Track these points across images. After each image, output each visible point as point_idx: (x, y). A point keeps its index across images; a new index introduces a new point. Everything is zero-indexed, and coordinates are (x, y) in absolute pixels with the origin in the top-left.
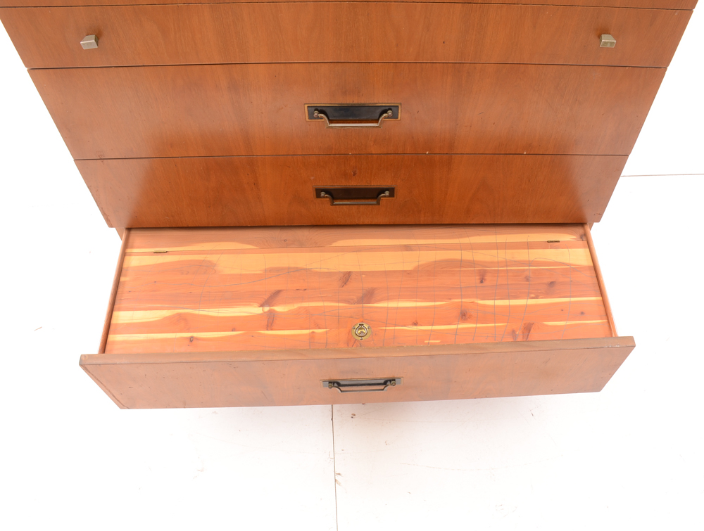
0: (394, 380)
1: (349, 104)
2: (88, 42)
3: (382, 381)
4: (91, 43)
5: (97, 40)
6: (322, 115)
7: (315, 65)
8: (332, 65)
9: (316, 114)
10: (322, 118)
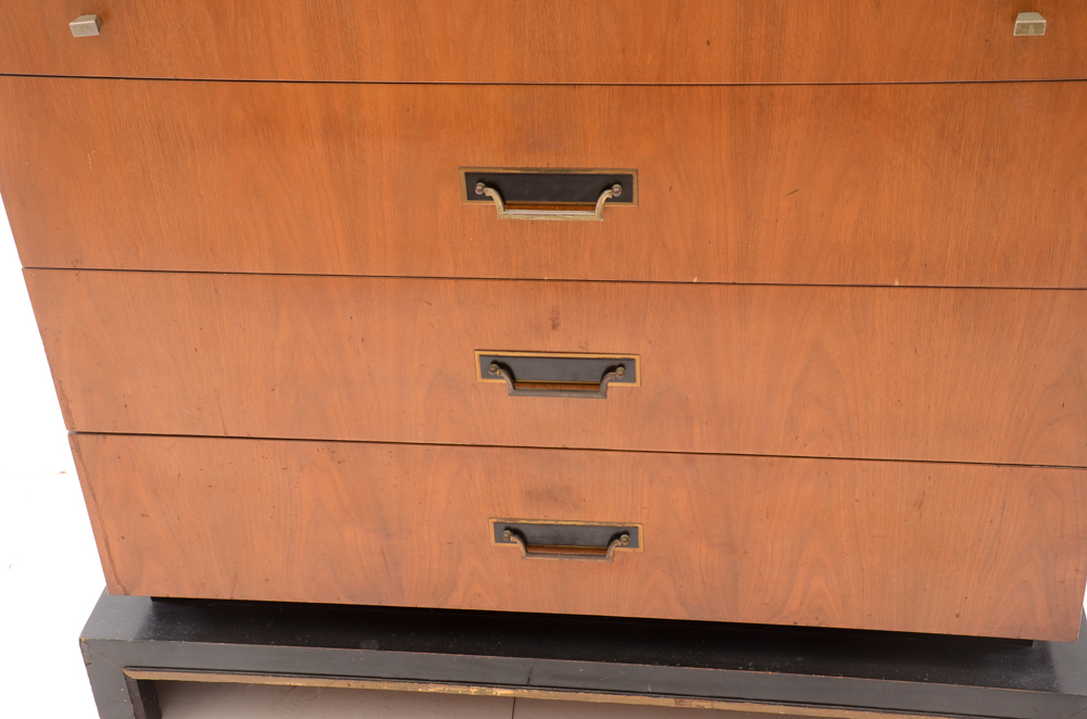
1: (541, 169)
2: (83, 26)
4: (87, 26)
5: (100, 23)
6: (491, 192)
7: (479, 88)
8: (508, 88)
9: (479, 186)
10: (490, 198)
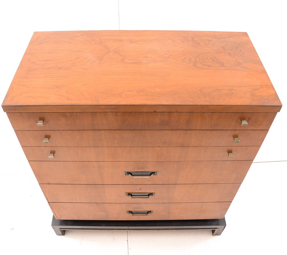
0: (151, 212)
3: (147, 212)
